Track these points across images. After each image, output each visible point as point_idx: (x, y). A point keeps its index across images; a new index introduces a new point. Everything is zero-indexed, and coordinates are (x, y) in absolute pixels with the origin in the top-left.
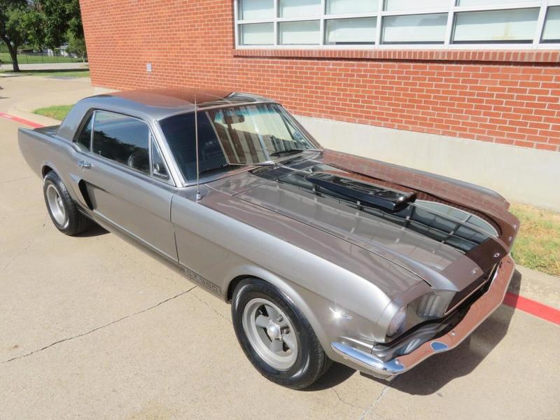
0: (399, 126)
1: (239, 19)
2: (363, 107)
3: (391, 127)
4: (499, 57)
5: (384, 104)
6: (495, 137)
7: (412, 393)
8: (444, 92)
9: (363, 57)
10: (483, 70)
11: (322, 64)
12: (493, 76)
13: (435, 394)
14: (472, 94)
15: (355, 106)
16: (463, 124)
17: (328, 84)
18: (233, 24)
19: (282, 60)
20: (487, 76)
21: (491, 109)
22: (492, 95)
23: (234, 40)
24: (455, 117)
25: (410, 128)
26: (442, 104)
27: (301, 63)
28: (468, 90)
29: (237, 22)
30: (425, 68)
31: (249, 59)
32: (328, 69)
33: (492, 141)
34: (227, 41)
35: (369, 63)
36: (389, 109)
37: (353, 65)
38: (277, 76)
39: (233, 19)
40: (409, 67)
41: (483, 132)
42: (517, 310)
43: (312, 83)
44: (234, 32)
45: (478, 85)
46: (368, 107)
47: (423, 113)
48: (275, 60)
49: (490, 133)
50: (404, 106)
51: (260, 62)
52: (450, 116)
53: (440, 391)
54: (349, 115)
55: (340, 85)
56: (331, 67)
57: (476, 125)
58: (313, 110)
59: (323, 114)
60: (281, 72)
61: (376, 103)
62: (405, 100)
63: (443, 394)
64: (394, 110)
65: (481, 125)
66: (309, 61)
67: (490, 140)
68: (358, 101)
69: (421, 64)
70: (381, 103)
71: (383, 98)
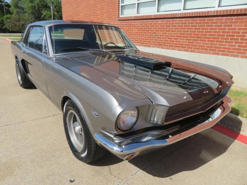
0: (190, 50)
1: (122, 3)
2: (174, 41)
3: (187, 51)
4: (244, 12)
5: (184, 39)
6: (240, 55)
7: (154, 175)
8: (214, 32)
9: (175, 16)
10: (235, 19)
11: (156, 21)
12: (240, 22)
13: (168, 178)
14: (229, 32)
15: (170, 41)
16: (224, 48)
17: (158, 31)
18: (119, 5)
19: (138, 21)
20: (237, 22)
21: (238, 40)
22: (239, 33)
23: (119, 13)
24: (219, 45)
25: (196, 52)
26: (213, 38)
27: (147, 22)
28: (227, 31)
29: (121, 5)
30: (205, 20)
31: (125, 21)
32: (159, 24)
33: (239, 57)
34: (116, 13)
35: (178, 20)
36: (186, 42)
37: (170, 21)
38: (136, 28)
39: (119, 3)
40: (197, 20)
41: (234, 52)
42: (236, 141)
43: (151, 31)
44: (119, 9)
45: (232, 27)
46: (176, 41)
47: (203, 43)
48: (136, 21)
49: (237, 53)
50: (193, 40)
51: (129, 22)
52: (216, 44)
53: (171, 177)
54: (167, 46)
55: (164, 31)
56: (160, 22)
57: (230, 49)
58: (151, 44)
59: (155, 46)
60: (138, 26)
61: (180, 39)
62: (194, 37)
63: (173, 179)
64: (188, 42)
65: (233, 49)
66: (150, 20)
67: (238, 56)
68: (172, 39)
69: (203, 18)
70: (182, 39)
71: (183, 37)
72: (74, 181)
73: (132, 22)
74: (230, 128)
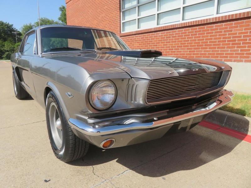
1: (123, 20)
2: (175, 52)
4: (243, 15)
5: (185, 49)
6: (244, 59)
8: (215, 39)
9: (174, 27)
10: (235, 24)
11: (156, 34)
12: (240, 26)
14: (230, 38)
15: (171, 52)
16: (226, 54)
17: (159, 43)
18: (120, 23)
19: (139, 35)
20: (237, 27)
21: (240, 44)
22: (240, 37)
23: (120, 30)
24: (221, 51)
26: (214, 45)
27: (147, 35)
28: (227, 36)
29: (122, 22)
30: (204, 28)
31: (126, 37)
32: (159, 36)
33: (242, 62)
34: (118, 30)
35: (177, 30)
36: (187, 52)
37: (170, 32)
38: (137, 43)
39: (120, 21)
40: (196, 29)
41: (237, 57)
43: (152, 43)
44: (120, 26)
45: (233, 32)
46: (177, 52)
47: (204, 51)
48: (137, 35)
49: (241, 57)
50: (194, 49)
51: (130, 37)
52: (218, 51)
53: (164, 177)
55: (164, 43)
56: (160, 35)
57: (233, 54)
60: (139, 40)
61: (181, 49)
62: (195, 46)
63: (166, 179)
64: (190, 52)
65: (236, 54)
66: (151, 34)
67: (241, 61)
68: (173, 49)
69: (202, 26)
70: (183, 49)
71: (184, 46)
72: (50, 180)
73: (134, 37)
74: (237, 129)
